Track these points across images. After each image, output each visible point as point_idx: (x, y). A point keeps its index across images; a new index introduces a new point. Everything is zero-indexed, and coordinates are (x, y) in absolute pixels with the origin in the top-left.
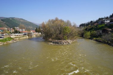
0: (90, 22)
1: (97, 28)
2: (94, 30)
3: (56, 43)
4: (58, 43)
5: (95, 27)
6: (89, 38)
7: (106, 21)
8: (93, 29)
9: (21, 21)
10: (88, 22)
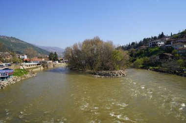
0: (131, 43)
1: (149, 52)
2: (145, 56)
3: (105, 75)
4: (108, 75)
5: (146, 52)
6: (142, 68)
7: (159, 43)
8: (143, 55)
9: (12, 41)
10: (128, 44)
